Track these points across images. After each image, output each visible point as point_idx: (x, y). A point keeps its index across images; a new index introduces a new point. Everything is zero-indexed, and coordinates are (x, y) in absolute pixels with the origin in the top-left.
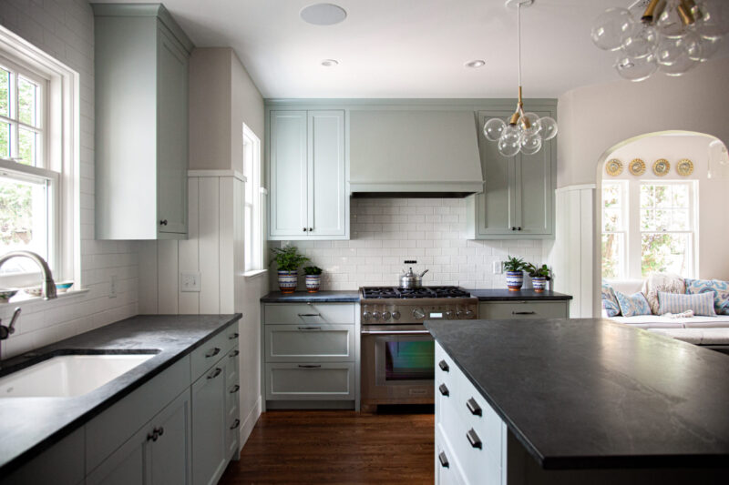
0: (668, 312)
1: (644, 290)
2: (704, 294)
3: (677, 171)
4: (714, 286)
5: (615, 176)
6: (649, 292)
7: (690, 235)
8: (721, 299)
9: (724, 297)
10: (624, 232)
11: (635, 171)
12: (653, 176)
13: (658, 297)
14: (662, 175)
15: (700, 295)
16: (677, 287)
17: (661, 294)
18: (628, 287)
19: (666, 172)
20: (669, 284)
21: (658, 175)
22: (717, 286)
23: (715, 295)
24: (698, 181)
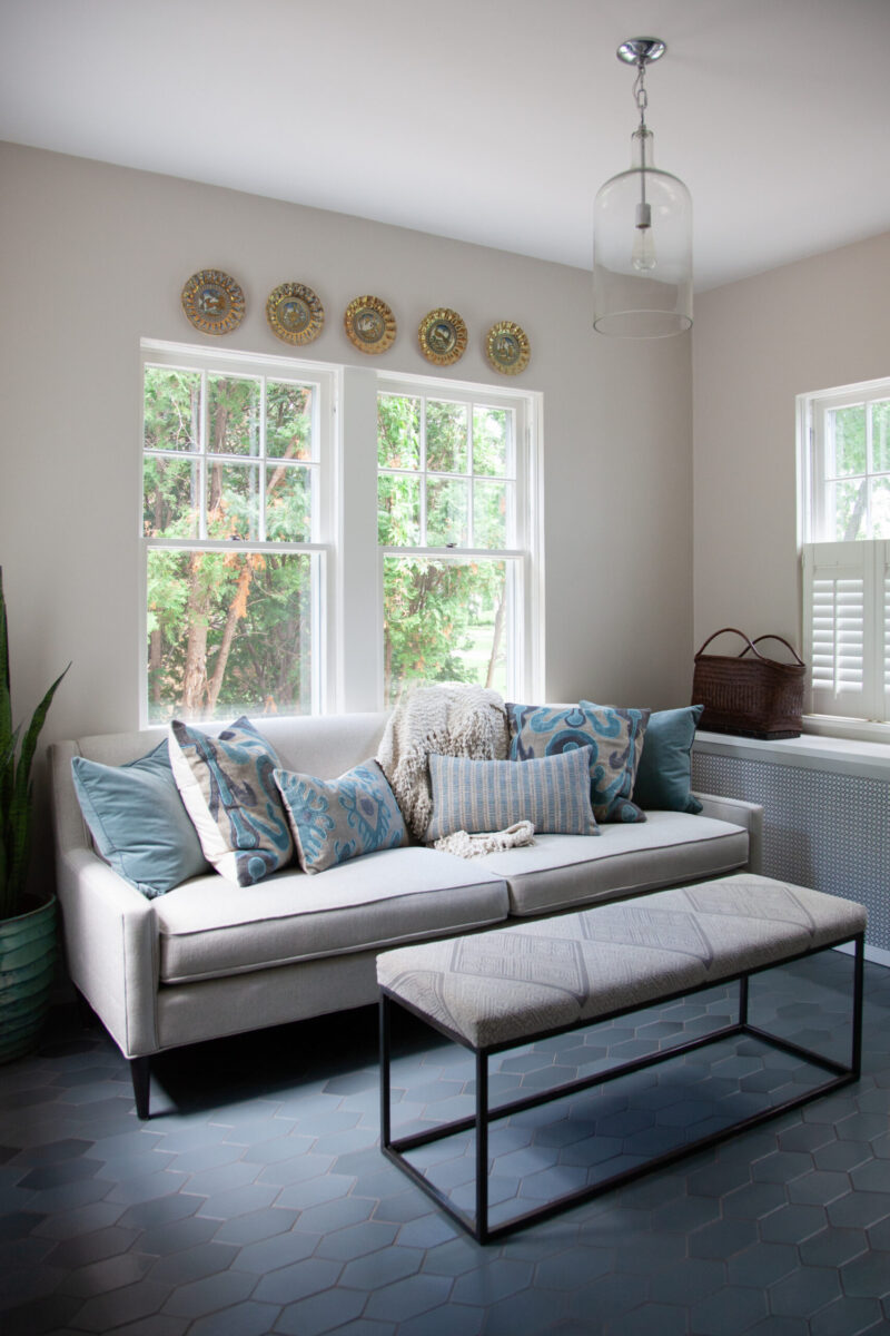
0: (458, 830)
1: (383, 753)
2: (563, 756)
3: (486, 357)
4: (588, 728)
5: (299, 343)
6: (403, 758)
7: (519, 563)
8: (607, 770)
9: (615, 766)
10: (327, 547)
11: (364, 336)
12: (419, 361)
13: (427, 774)
14: (442, 363)
15: (552, 758)
16: (485, 735)
17: (438, 762)
18: (331, 745)
19: (457, 354)
20: (460, 728)
21: (432, 362)
22: (596, 723)
23: (592, 761)
24: (540, 395)
